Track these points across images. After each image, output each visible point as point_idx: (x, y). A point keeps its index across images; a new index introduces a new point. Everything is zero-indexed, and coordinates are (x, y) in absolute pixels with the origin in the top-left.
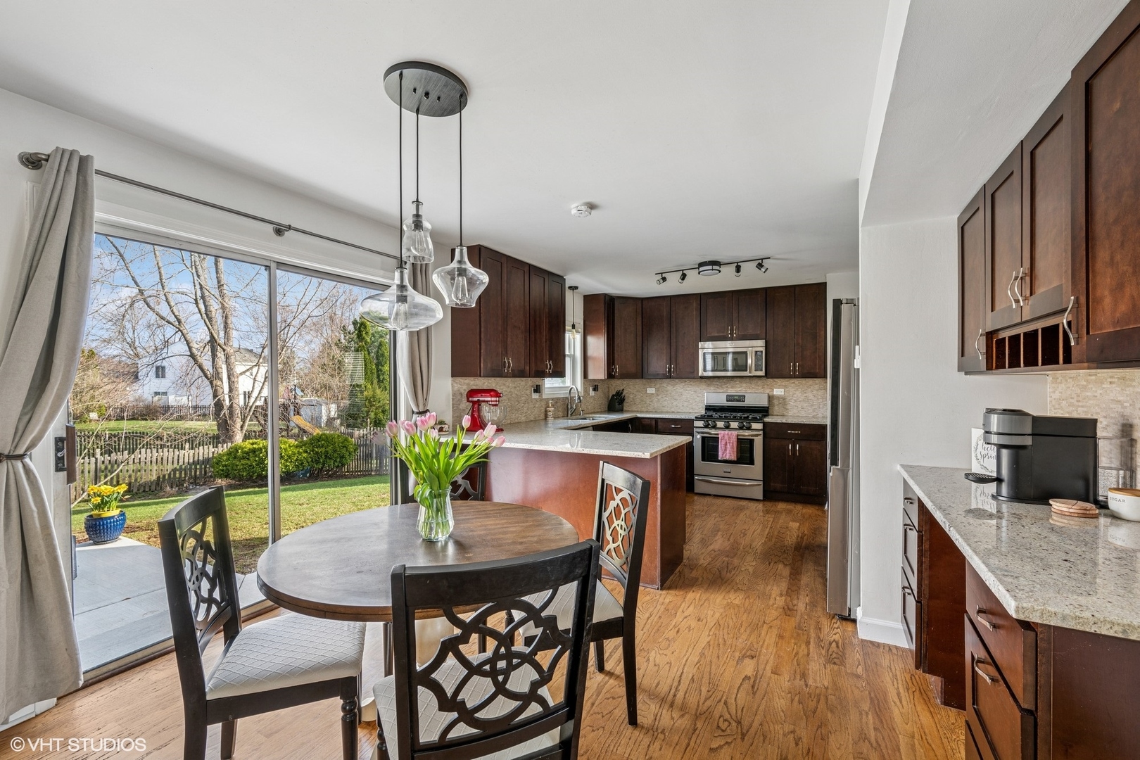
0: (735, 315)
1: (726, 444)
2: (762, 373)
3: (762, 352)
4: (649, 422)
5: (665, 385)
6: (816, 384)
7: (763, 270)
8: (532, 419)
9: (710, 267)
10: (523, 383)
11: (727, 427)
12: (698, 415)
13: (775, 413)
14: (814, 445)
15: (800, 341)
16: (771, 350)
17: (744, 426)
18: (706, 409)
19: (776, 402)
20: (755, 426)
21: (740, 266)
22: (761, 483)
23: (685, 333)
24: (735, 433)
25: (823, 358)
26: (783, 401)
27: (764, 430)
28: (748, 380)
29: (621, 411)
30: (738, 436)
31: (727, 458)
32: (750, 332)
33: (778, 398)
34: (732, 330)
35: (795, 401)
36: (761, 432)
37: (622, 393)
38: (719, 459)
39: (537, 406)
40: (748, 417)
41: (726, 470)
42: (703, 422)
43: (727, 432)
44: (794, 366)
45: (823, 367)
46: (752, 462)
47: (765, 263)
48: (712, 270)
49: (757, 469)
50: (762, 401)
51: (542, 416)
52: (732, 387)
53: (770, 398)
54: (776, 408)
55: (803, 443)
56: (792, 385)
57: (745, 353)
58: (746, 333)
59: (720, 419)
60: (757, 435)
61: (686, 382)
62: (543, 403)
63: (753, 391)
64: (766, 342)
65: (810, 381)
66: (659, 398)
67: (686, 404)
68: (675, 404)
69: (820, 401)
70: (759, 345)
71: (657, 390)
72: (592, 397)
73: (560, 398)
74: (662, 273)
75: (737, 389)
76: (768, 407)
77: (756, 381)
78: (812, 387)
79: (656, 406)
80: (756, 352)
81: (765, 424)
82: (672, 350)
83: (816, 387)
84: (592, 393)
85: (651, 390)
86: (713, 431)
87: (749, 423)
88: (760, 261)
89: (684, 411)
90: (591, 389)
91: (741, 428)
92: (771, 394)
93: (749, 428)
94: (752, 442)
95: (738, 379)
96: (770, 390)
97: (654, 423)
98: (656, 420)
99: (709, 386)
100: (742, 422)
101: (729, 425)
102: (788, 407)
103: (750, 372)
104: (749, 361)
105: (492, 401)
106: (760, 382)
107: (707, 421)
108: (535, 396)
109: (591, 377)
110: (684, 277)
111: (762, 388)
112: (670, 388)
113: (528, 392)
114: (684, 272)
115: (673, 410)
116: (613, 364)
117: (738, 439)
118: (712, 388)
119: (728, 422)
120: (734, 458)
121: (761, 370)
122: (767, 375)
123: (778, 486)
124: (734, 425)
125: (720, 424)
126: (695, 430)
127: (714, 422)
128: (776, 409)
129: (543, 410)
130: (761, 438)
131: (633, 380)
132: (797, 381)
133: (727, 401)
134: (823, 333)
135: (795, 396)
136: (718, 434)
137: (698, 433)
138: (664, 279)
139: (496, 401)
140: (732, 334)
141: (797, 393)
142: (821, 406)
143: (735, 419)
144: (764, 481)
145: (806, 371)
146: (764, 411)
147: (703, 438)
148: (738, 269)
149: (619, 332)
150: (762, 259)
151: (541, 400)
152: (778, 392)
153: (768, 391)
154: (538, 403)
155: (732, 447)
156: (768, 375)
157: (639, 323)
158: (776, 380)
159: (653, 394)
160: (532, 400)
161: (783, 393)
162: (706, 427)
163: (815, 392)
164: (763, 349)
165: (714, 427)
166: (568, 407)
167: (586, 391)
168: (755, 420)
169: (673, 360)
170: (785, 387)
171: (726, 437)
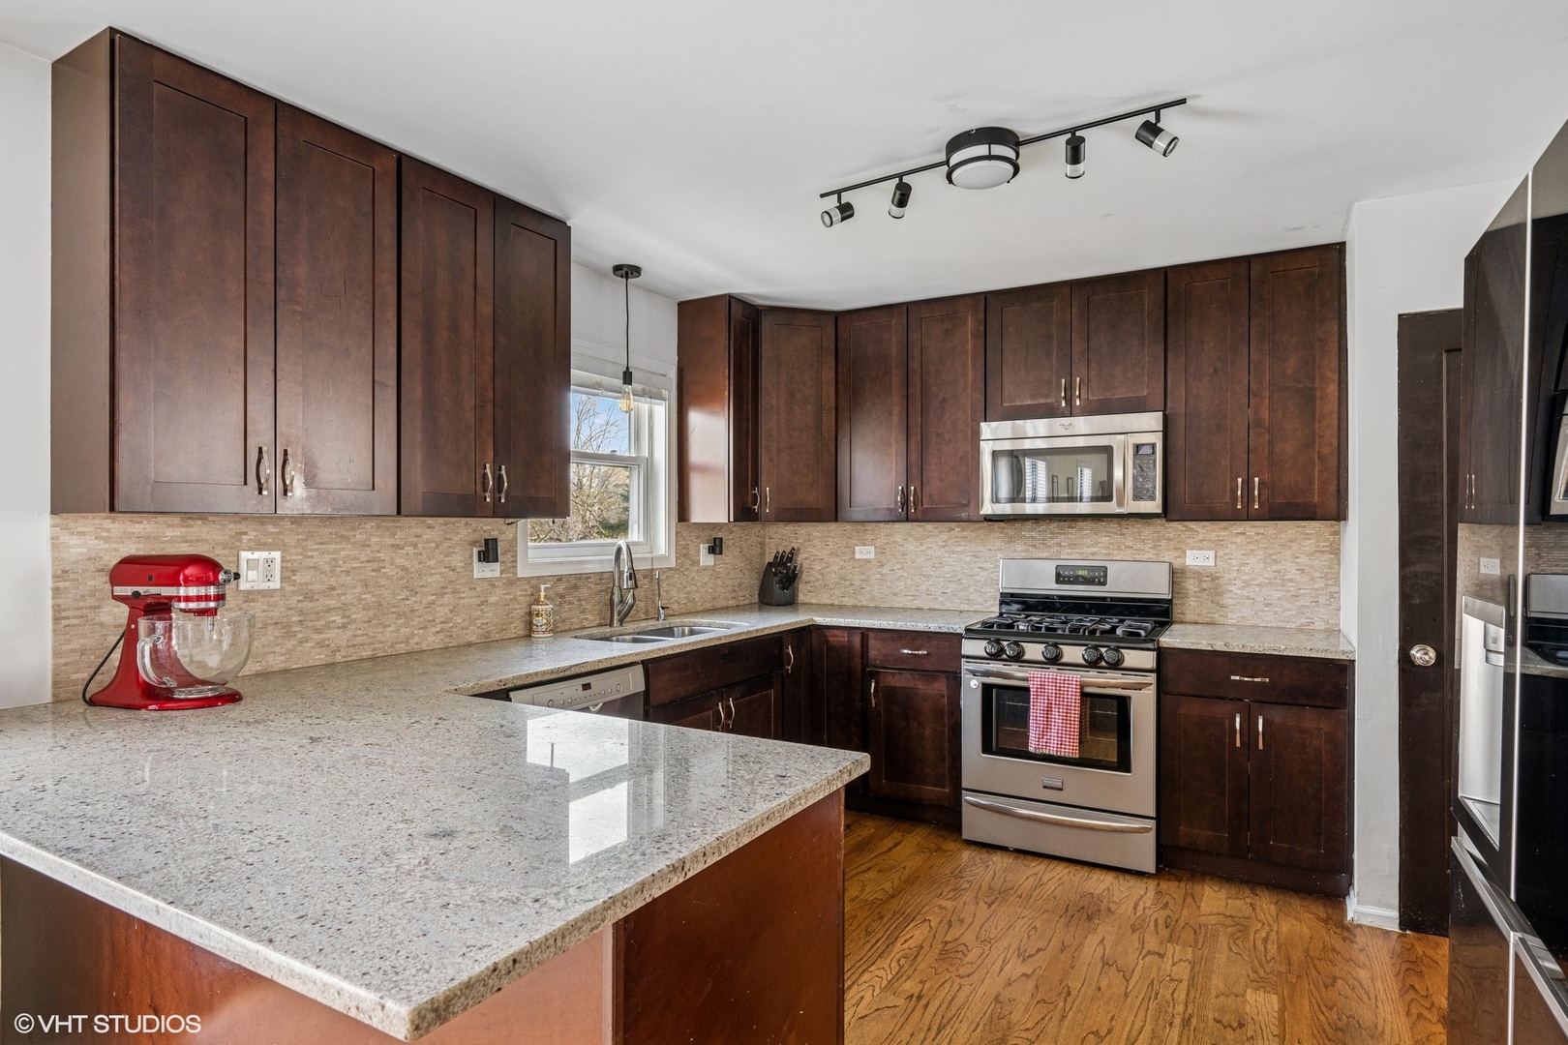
0: (1078, 346)
1: (1049, 710)
2: (1154, 506)
3: (1153, 446)
4: (843, 638)
5: (898, 538)
6: (1308, 536)
7: (1160, 143)
8: (473, 639)
9: (982, 150)
10: (428, 534)
11: (1054, 660)
12: (975, 621)
13: (1190, 617)
14: (1311, 721)
15: (1265, 415)
16: (1179, 442)
17: (1101, 657)
18: (1002, 603)
19: (1191, 585)
20: (1133, 658)
21: (1082, 140)
22: (1151, 824)
23: (944, 400)
24: (1077, 676)
25: (1333, 462)
26: (1212, 582)
27: (1159, 670)
28: (1114, 525)
29: (790, 603)
30: (1082, 686)
31: (1052, 751)
32: (1121, 392)
33: (1199, 574)
34: (1070, 388)
35: (1247, 584)
36: (1152, 678)
37: (790, 560)
38: (1031, 749)
39: (492, 599)
40: (1113, 630)
41: (1049, 783)
42: (984, 643)
43: (1052, 672)
44: (1248, 483)
45: (1333, 488)
46: (1124, 764)
47: (1170, 121)
48: (990, 157)
49: (1139, 785)
50: (1153, 584)
51: (517, 628)
52: (1073, 546)
53: (1176, 575)
54: (1192, 603)
55: (1278, 715)
56: (1239, 539)
57: (1108, 450)
58: (1108, 395)
59: (1035, 634)
60: (1139, 687)
61: (951, 530)
62: (519, 592)
63: (1128, 554)
64: (1166, 419)
65: (1290, 529)
66: (885, 570)
67: (951, 588)
68: (923, 587)
69: (1320, 584)
70: (1147, 426)
71: (880, 551)
72: (705, 569)
73: (588, 576)
74: (839, 192)
75: (1085, 549)
76: (1169, 602)
77: (1134, 528)
78: (1295, 546)
79: (876, 593)
80: (1138, 447)
81: (1162, 653)
82: (913, 445)
83: (1309, 545)
84: (706, 559)
85: (864, 552)
86: (1013, 669)
87: (1117, 649)
88: (1151, 117)
89: (948, 605)
90: (703, 548)
91: (1093, 664)
92: (1177, 563)
93: (1116, 666)
94: (1123, 703)
95: (1089, 524)
96: (1176, 554)
97: (857, 641)
98: (865, 633)
99: (1010, 540)
100: (1096, 647)
101: (1059, 656)
102: (1227, 600)
103: (1120, 504)
104: (1118, 474)
105: (188, 599)
106: (1148, 531)
107: (998, 641)
108: (492, 570)
109: (698, 515)
110: (902, 197)
111: (1154, 547)
112: (911, 546)
113: (457, 561)
114: (906, 179)
115: (918, 603)
116: (756, 483)
117: (1084, 695)
118: (1019, 548)
119: (1055, 645)
120: (1071, 750)
121: (1153, 498)
122: (1168, 513)
123: (1202, 835)
124: (1073, 653)
125: (1034, 651)
126: (965, 665)
127: (1016, 643)
128: (1190, 607)
129: (519, 611)
130: (1150, 694)
131: (822, 527)
132: (1251, 528)
133: (1058, 581)
134: (1332, 389)
135: (1246, 569)
136: (1026, 679)
137: (974, 673)
138: (846, 211)
139: (207, 598)
140: (1069, 400)
141: (1252, 561)
142: (1322, 600)
143: (1075, 636)
144: (1158, 818)
145: (1280, 500)
146: (1158, 612)
147: (987, 689)
148: (1075, 155)
149: (772, 398)
150: (1157, 110)
151: (512, 583)
152: (1197, 558)
153: (1169, 556)
154: (498, 591)
155: (1065, 719)
156: (1170, 511)
157: (828, 376)
158: (1192, 525)
159: (868, 561)
160: (472, 585)
161: (1211, 563)
162: (995, 657)
163: (1303, 560)
164: (1157, 440)
165: (1018, 658)
166: (611, 600)
167: (684, 553)
168: (1133, 639)
169: (915, 471)
170: (1218, 544)
171: (1050, 689)
